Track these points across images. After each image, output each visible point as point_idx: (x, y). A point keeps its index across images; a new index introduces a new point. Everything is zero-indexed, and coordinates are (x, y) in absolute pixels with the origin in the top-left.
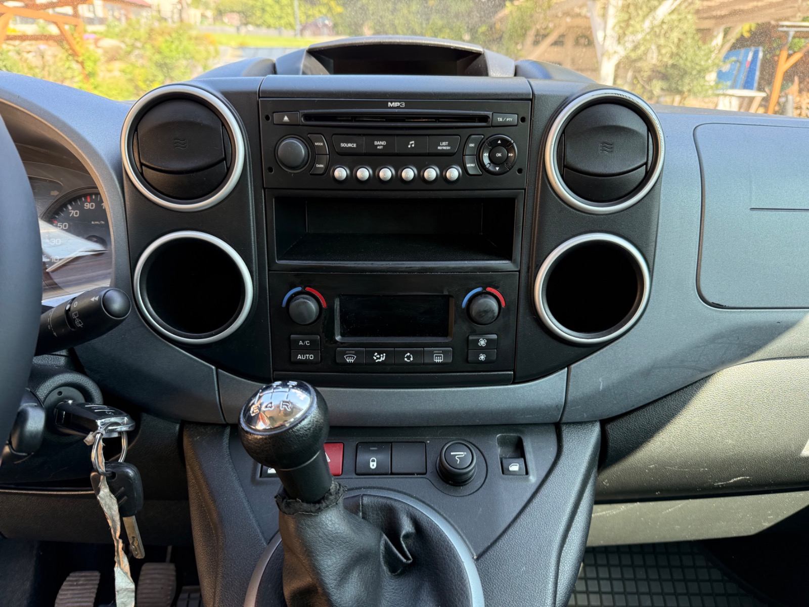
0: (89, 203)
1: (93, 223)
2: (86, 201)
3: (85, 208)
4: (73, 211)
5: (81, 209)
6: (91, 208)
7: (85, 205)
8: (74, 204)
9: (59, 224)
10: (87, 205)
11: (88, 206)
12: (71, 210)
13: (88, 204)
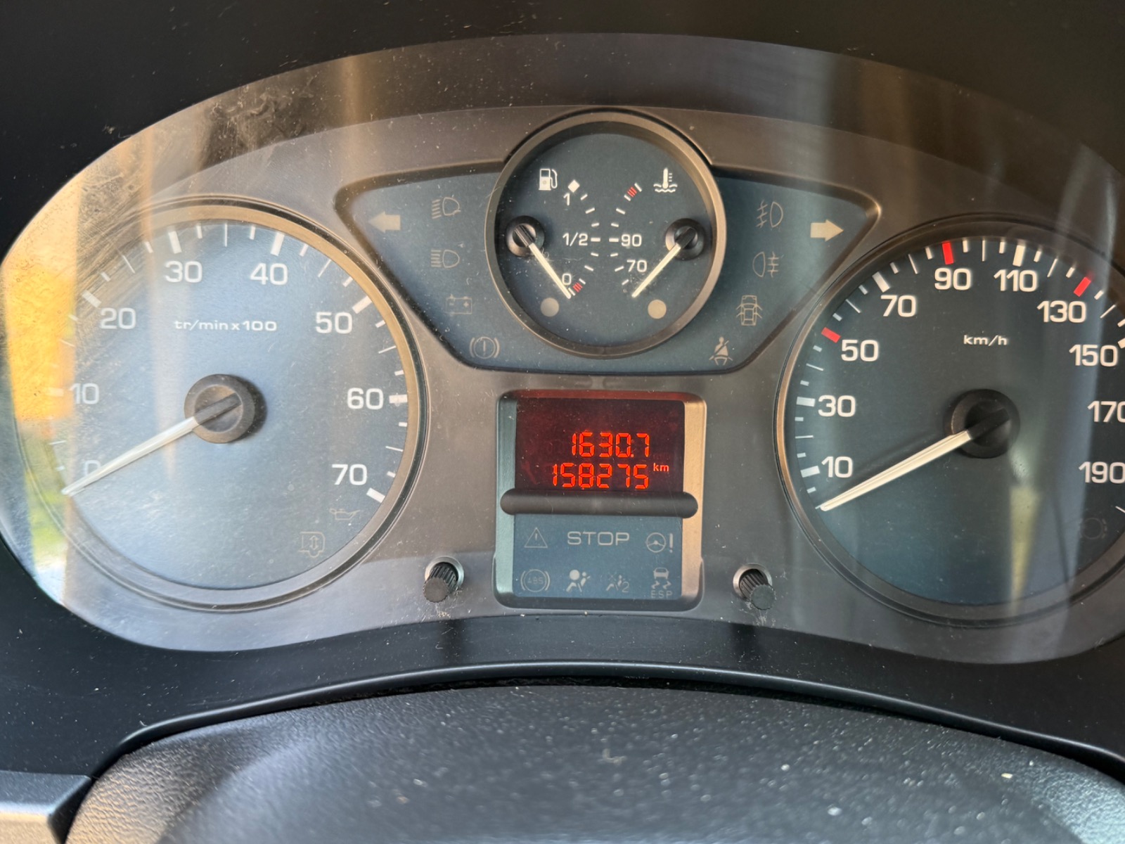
0: (953, 267)
1: (967, 340)
2: (938, 262)
3: (938, 286)
4: (894, 298)
5: (923, 286)
6: (958, 287)
7: (937, 276)
8: (896, 270)
9: (845, 342)
10: (944, 274)
11: (948, 278)
12: (887, 292)
13: (947, 270)
